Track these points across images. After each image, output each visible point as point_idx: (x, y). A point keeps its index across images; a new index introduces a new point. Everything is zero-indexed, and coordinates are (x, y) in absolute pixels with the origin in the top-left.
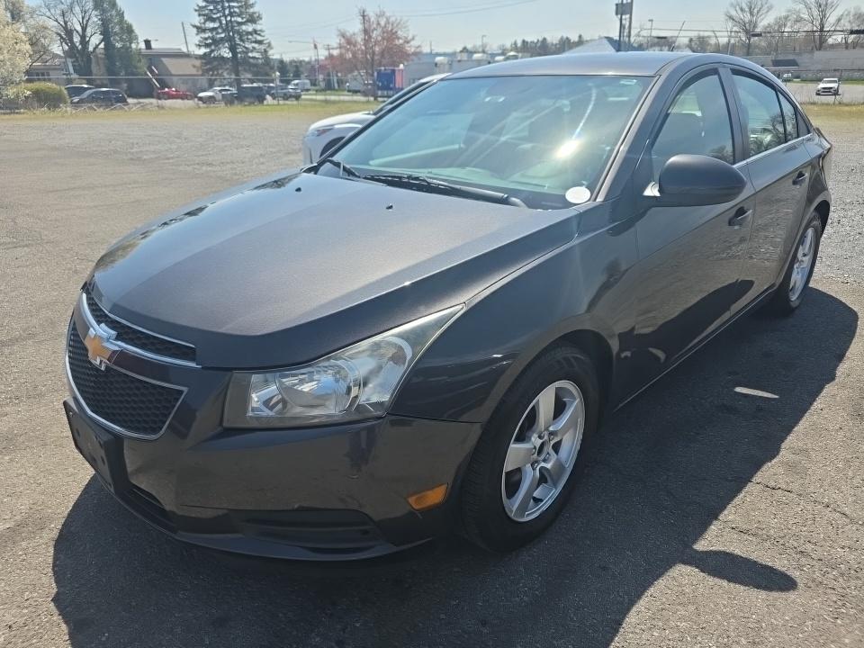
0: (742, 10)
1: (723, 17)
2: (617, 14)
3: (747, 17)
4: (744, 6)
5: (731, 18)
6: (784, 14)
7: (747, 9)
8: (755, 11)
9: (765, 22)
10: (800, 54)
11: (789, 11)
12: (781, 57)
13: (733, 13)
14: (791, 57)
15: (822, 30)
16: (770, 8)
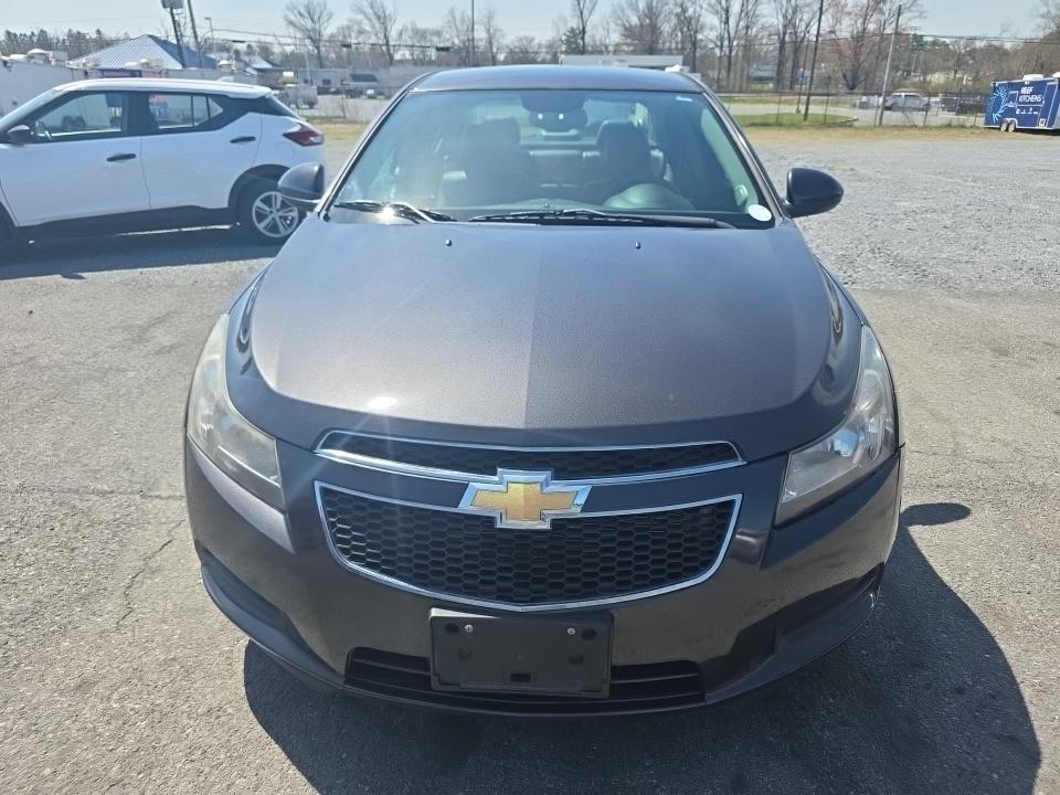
0: (301, 15)
1: (283, 23)
2: (165, 6)
3: (309, 25)
4: (303, 11)
5: (291, 23)
6: (346, 23)
7: (306, 15)
8: (316, 17)
9: (329, 30)
10: (377, 69)
11: (350, 20)
12: (359, 72)
13: (292, 17)
14: (368, 72)
15: (387, 44)
16: (330, 16)
